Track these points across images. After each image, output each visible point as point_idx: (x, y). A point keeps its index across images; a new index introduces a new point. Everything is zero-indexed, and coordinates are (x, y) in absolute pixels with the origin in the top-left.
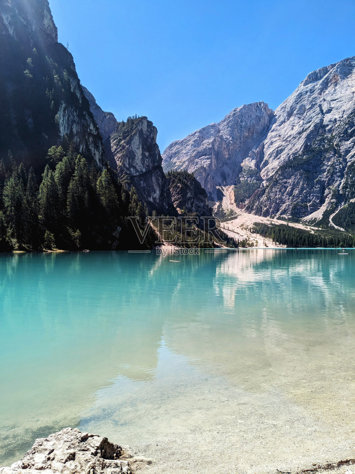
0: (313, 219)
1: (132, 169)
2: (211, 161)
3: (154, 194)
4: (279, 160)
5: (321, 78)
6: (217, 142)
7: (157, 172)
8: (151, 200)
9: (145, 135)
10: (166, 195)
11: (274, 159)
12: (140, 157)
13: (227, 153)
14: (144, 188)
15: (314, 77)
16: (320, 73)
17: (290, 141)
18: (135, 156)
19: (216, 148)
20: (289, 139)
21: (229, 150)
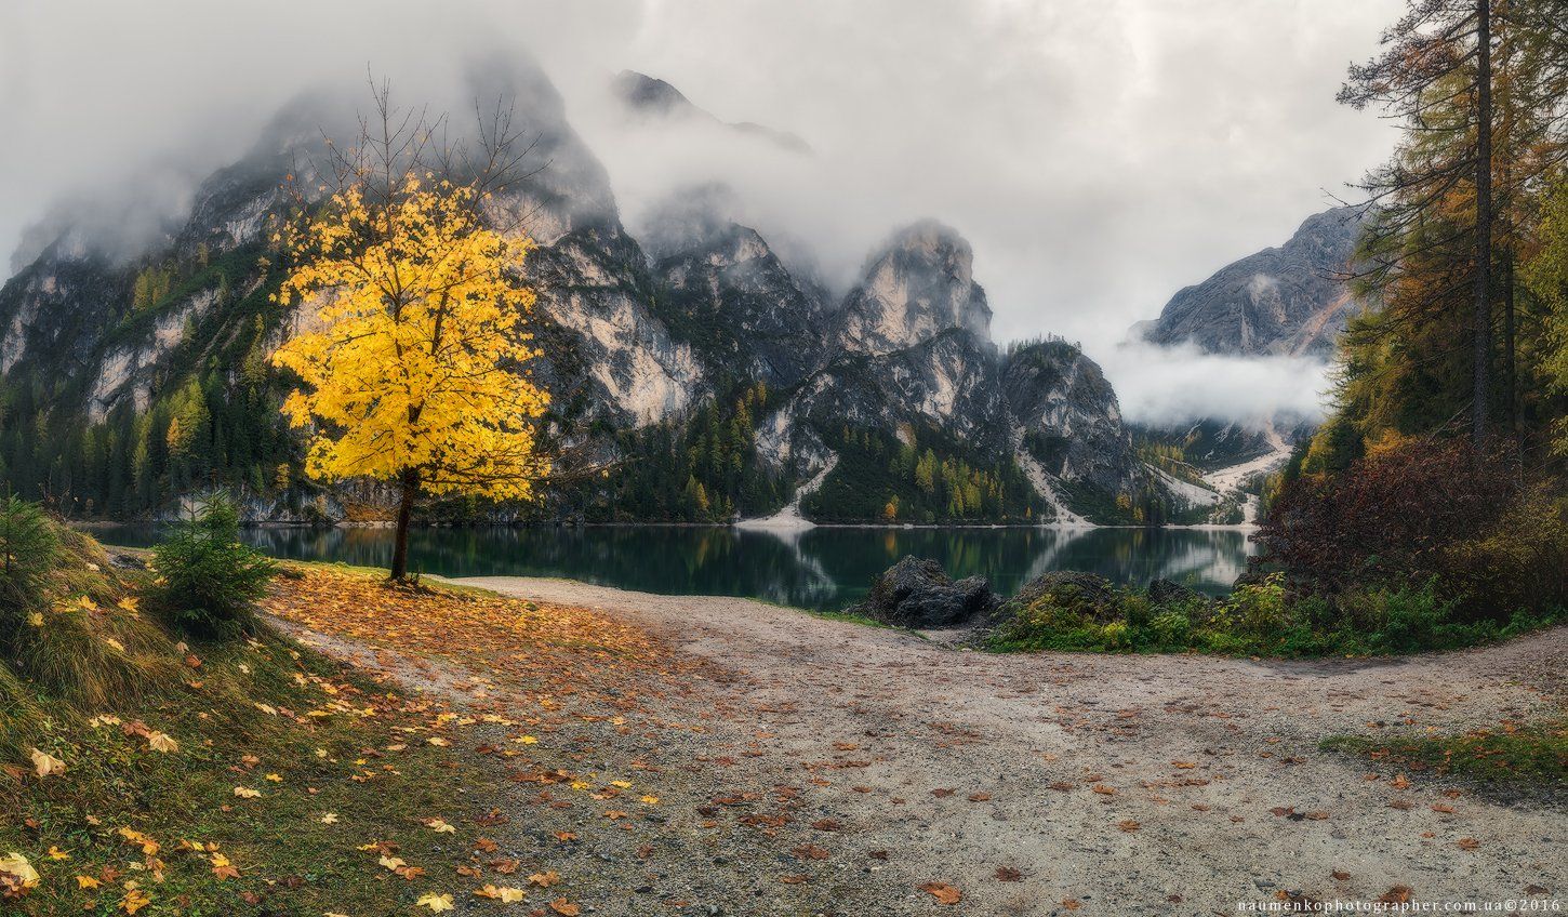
1: (870, 342)
3: (935, 393)
7: (947, 343)
8: (927, 408)
9: (930, 261)
10: (968, 396)
12: (901, 313)
14: (904, 381)
18: (883, 310)
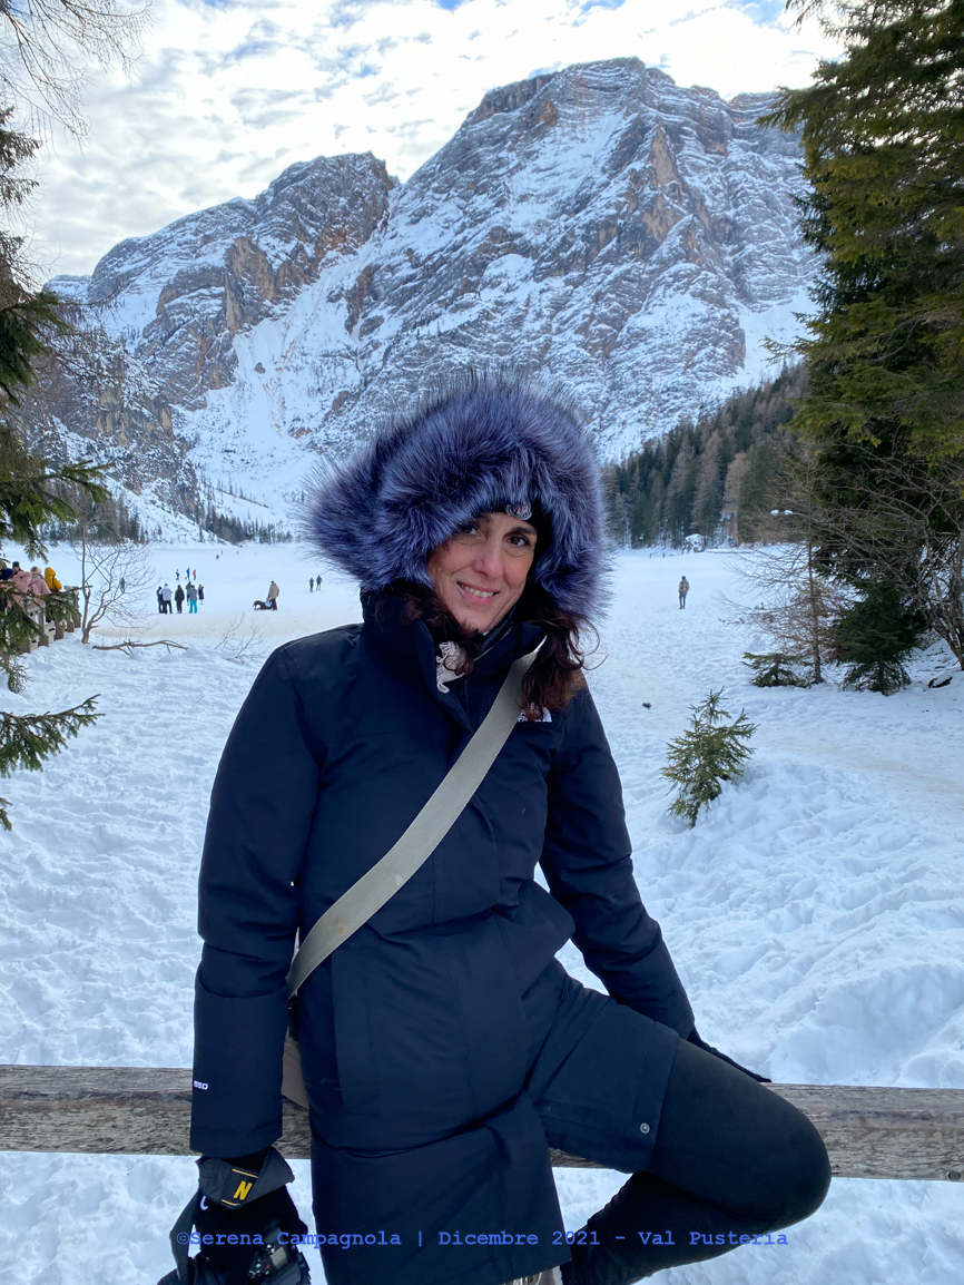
2: (224, 306)
4: (405, 315)
5: (515, 107)
6: (242, 253)
11: (393, 312)
13: (272, 287)
15: (498, 103)
16: (514, 97)
17: (433, 266)
19: (238, 267)
20: (430, 263)
21: (276, 278)
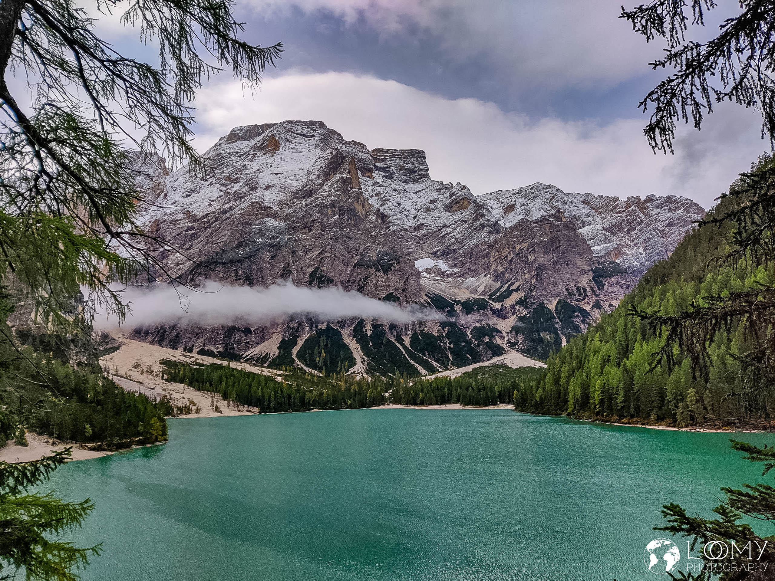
0: (263, 355)
5: (252, 138)
